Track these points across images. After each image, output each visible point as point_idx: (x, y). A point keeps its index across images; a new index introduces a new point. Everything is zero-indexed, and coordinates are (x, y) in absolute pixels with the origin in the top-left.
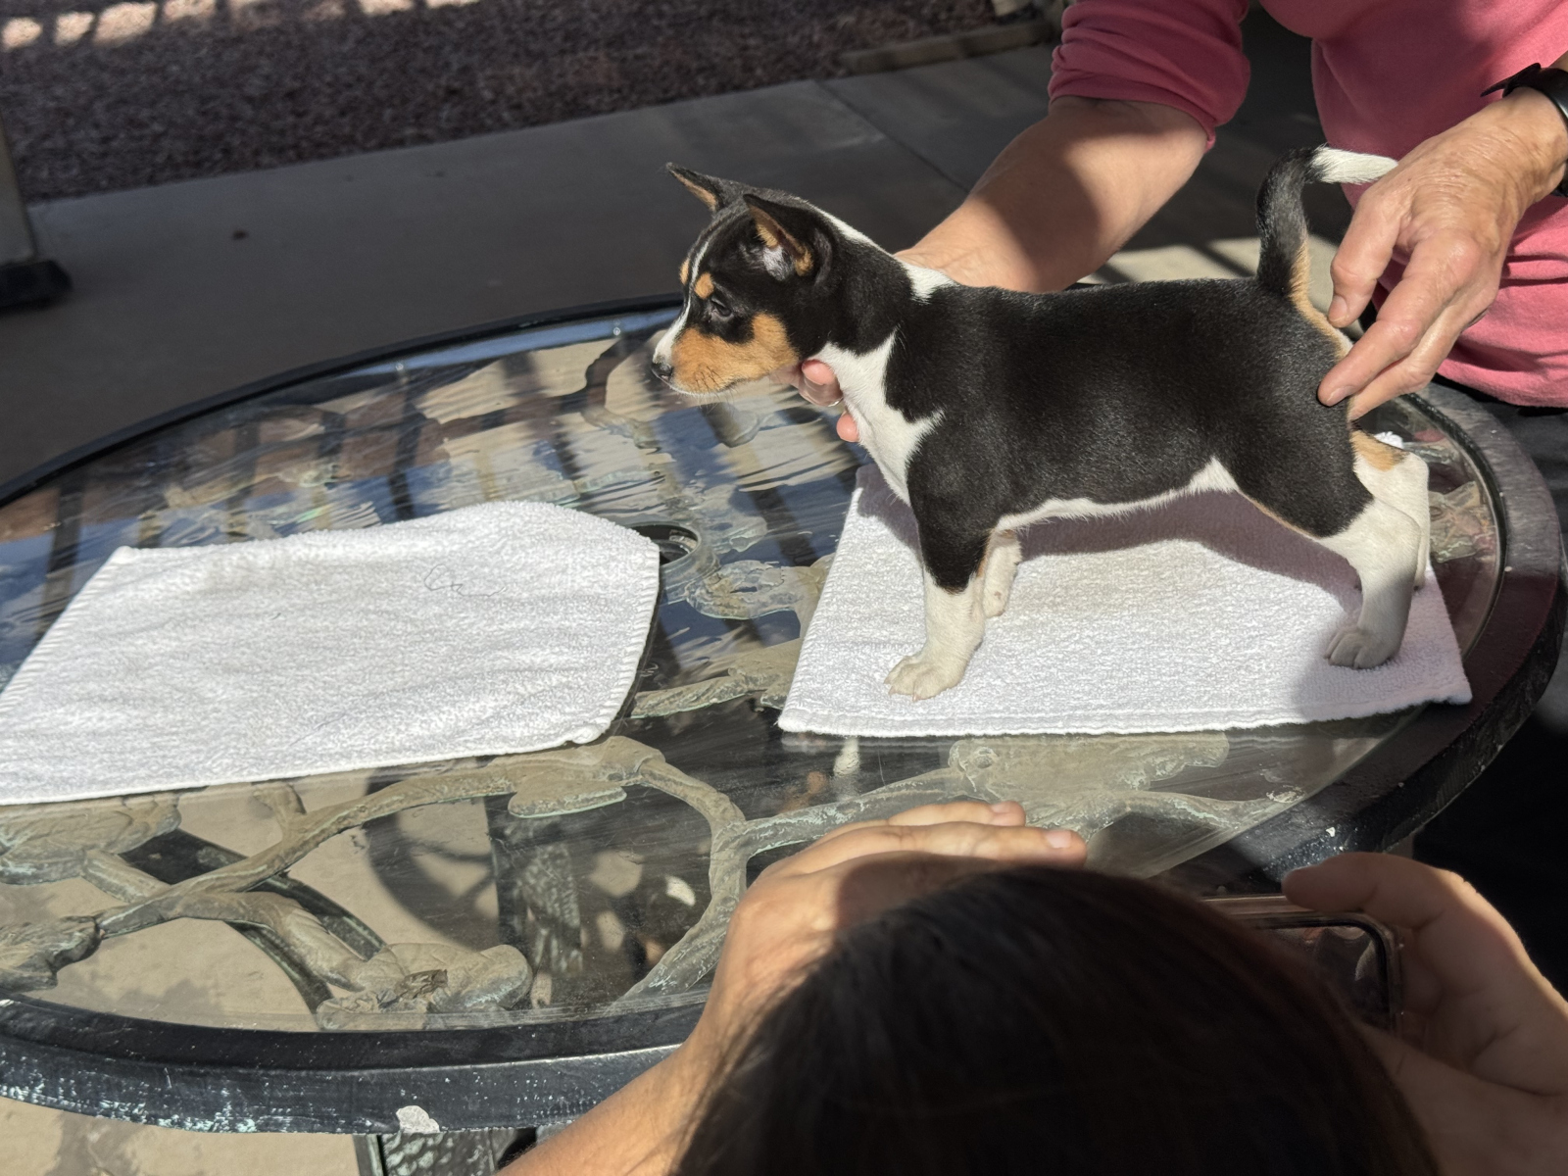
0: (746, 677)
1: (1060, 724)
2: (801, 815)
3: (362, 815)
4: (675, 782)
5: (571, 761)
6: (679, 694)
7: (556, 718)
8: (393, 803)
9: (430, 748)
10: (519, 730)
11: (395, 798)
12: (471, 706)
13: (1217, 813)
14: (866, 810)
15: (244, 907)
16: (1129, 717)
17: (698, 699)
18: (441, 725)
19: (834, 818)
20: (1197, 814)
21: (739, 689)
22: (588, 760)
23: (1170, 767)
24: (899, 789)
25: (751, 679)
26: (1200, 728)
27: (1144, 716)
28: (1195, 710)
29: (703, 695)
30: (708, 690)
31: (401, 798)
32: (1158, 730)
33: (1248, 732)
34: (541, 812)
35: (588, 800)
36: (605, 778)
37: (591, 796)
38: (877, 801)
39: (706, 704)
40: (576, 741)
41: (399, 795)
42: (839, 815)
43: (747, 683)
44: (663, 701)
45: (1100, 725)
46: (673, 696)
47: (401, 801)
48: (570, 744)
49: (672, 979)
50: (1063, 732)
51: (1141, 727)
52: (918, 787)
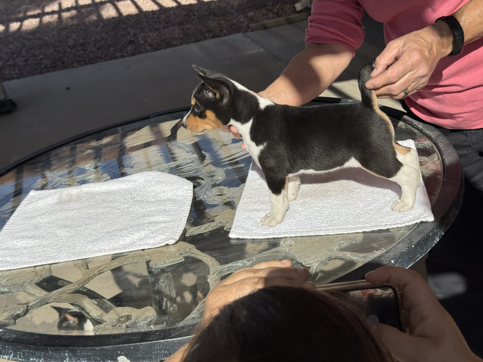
0: (220, 222)
1: (312, 232)
2: (236, 263)
3: (106, 269)
4: (199, 255)
5: (167, 250)
6: (200, 228)
7: (163, 237)
8: (115, 265)
9: (125, 248)
10: (152, 241)
11: (116, 263)
12: (137, 234)
13: (359, 257)
14: (255, 261)
15: (71, 298)
16: (333, 229)
17: (206, 229)
18: (128, 241)
19: (246, 264)
20: (353, 258)
21: (218, 226)
22: (173, 249)
23: (346, 244)
24: (265, 254)
25: (221, 222)
26: (354, 232)
27: (337, 229)
28: (352, 227)
29: (207, 228)
30: (208, 226)
31: (118, 263)
32: (341, 233)
33: (368, 232)
34: (159, 266)
35: (173, 261)
36: (178, 255)
37: (174, 260)
38: (259, 258)
39: (208, 230)
40: (169, 244)
41: (117, 262)
42: (248, 263)
43: (220, 224)
44: (195, 230)
45: (324, 232)
46: (198, 229)
47: (117, 264)
48: (167, 245)
49: (198, 314)
50: (313, 235)
51: (337, 232)
52: (271, 253)
